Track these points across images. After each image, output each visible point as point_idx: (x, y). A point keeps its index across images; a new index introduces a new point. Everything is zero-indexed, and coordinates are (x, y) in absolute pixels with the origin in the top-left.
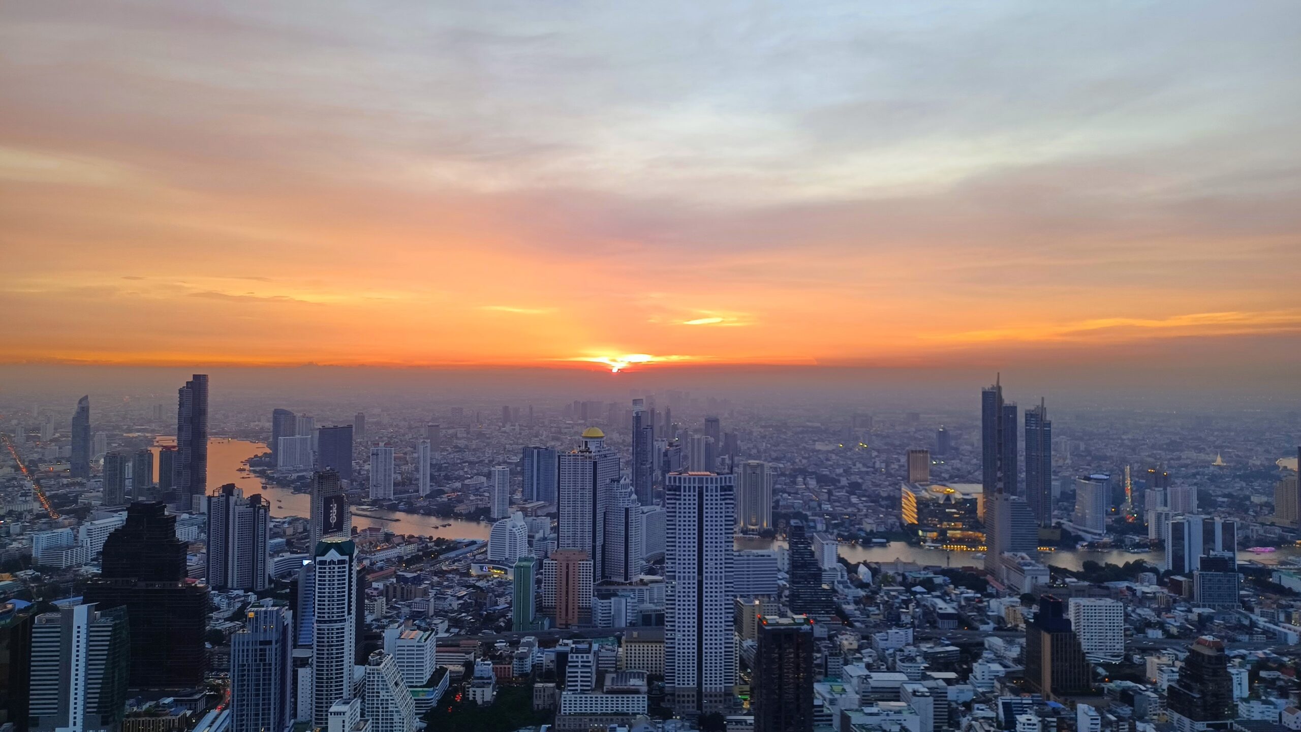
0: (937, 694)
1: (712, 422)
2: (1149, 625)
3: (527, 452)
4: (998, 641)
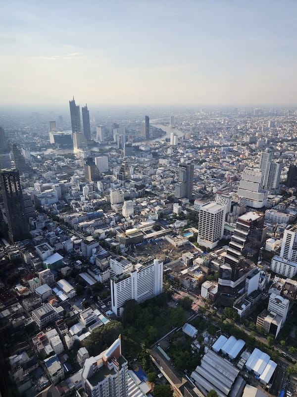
2: (114, 162)
4: (78, 171)
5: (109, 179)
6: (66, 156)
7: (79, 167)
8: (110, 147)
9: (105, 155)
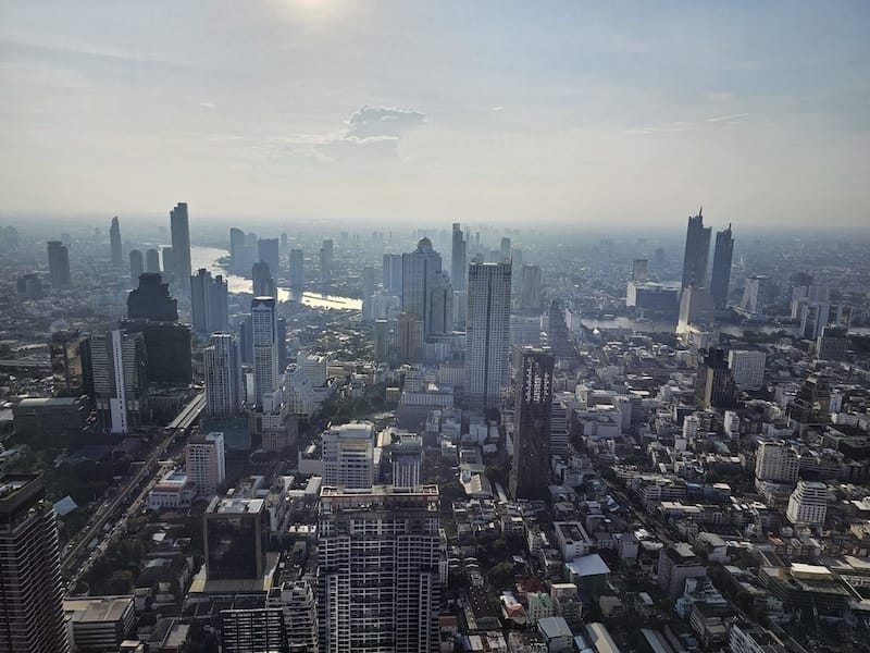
0: (635, 403)
3: (386, 258)
4: (679, 376)
5: (759, 409)
6: (656, 338)
7: (682, 367)
8: (777, 331)
9: (759, 349)
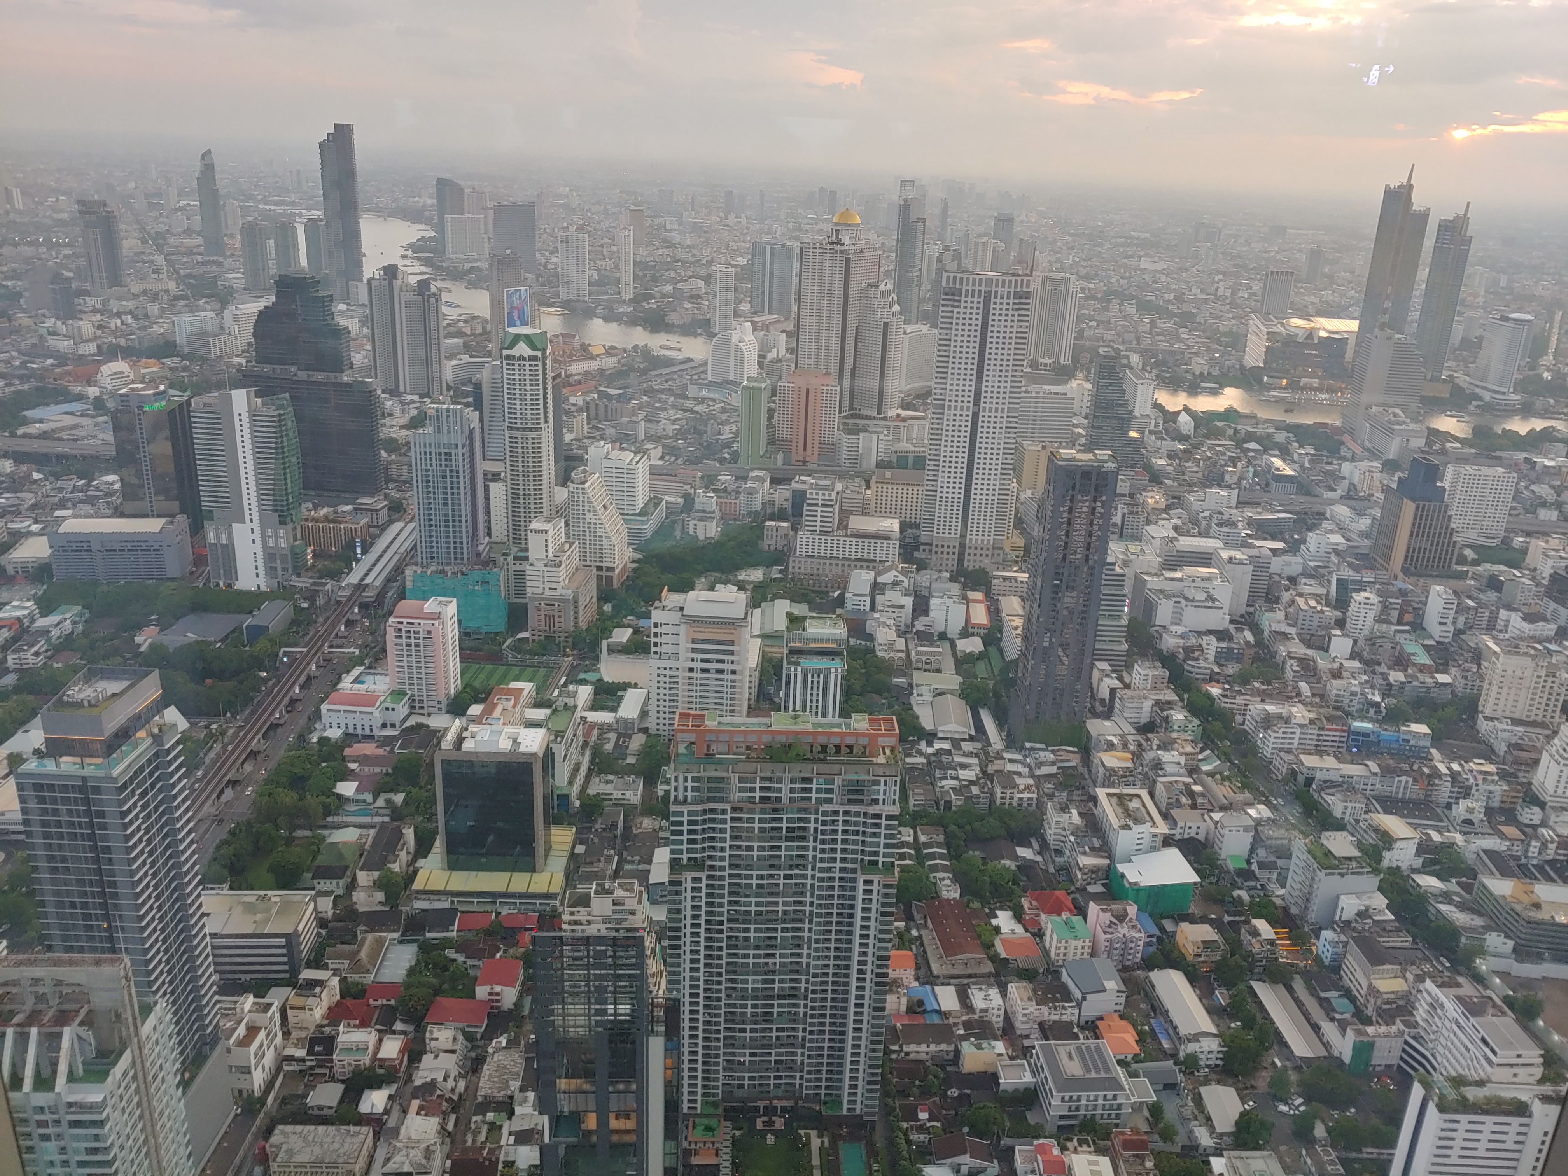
0: (1259, 565)
1: (1005, 222)
2: (1544, 504)
3: (757, 250)
